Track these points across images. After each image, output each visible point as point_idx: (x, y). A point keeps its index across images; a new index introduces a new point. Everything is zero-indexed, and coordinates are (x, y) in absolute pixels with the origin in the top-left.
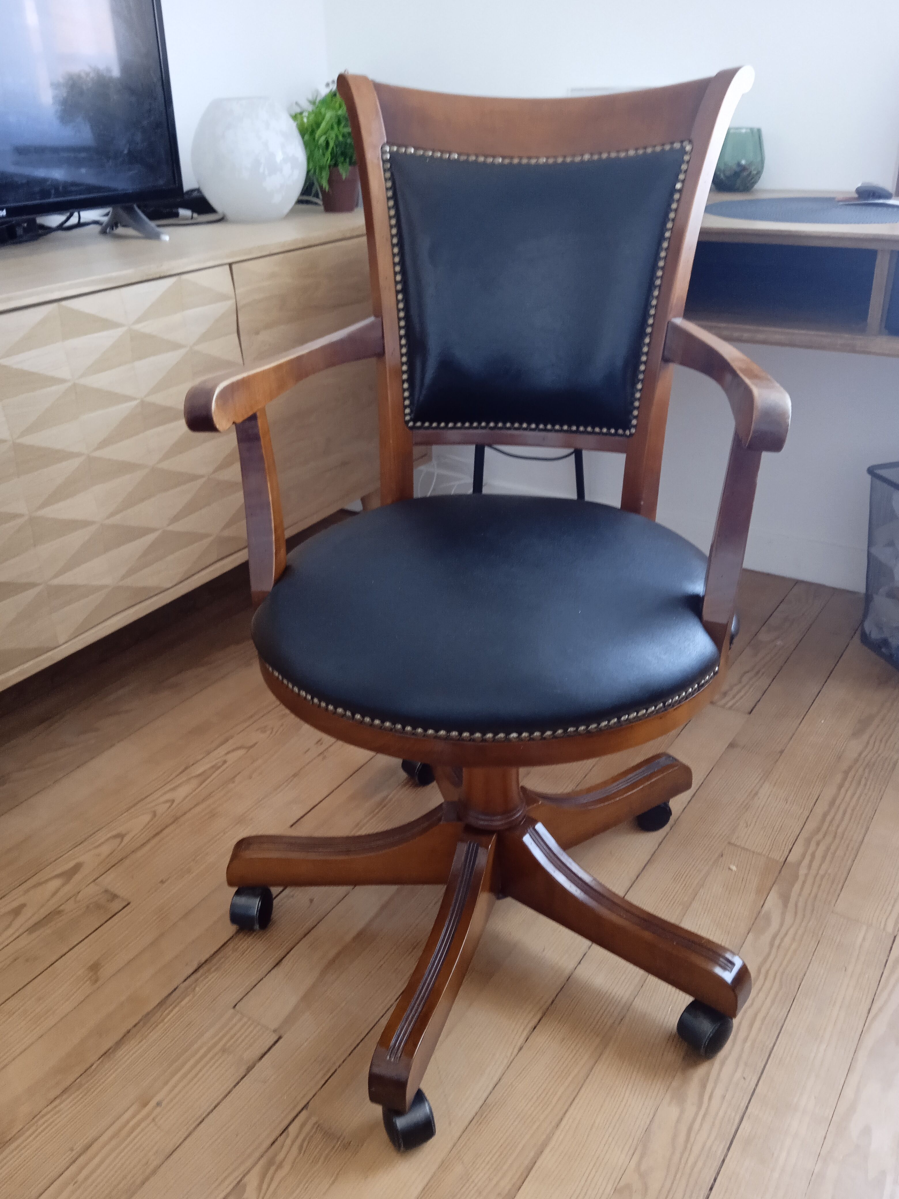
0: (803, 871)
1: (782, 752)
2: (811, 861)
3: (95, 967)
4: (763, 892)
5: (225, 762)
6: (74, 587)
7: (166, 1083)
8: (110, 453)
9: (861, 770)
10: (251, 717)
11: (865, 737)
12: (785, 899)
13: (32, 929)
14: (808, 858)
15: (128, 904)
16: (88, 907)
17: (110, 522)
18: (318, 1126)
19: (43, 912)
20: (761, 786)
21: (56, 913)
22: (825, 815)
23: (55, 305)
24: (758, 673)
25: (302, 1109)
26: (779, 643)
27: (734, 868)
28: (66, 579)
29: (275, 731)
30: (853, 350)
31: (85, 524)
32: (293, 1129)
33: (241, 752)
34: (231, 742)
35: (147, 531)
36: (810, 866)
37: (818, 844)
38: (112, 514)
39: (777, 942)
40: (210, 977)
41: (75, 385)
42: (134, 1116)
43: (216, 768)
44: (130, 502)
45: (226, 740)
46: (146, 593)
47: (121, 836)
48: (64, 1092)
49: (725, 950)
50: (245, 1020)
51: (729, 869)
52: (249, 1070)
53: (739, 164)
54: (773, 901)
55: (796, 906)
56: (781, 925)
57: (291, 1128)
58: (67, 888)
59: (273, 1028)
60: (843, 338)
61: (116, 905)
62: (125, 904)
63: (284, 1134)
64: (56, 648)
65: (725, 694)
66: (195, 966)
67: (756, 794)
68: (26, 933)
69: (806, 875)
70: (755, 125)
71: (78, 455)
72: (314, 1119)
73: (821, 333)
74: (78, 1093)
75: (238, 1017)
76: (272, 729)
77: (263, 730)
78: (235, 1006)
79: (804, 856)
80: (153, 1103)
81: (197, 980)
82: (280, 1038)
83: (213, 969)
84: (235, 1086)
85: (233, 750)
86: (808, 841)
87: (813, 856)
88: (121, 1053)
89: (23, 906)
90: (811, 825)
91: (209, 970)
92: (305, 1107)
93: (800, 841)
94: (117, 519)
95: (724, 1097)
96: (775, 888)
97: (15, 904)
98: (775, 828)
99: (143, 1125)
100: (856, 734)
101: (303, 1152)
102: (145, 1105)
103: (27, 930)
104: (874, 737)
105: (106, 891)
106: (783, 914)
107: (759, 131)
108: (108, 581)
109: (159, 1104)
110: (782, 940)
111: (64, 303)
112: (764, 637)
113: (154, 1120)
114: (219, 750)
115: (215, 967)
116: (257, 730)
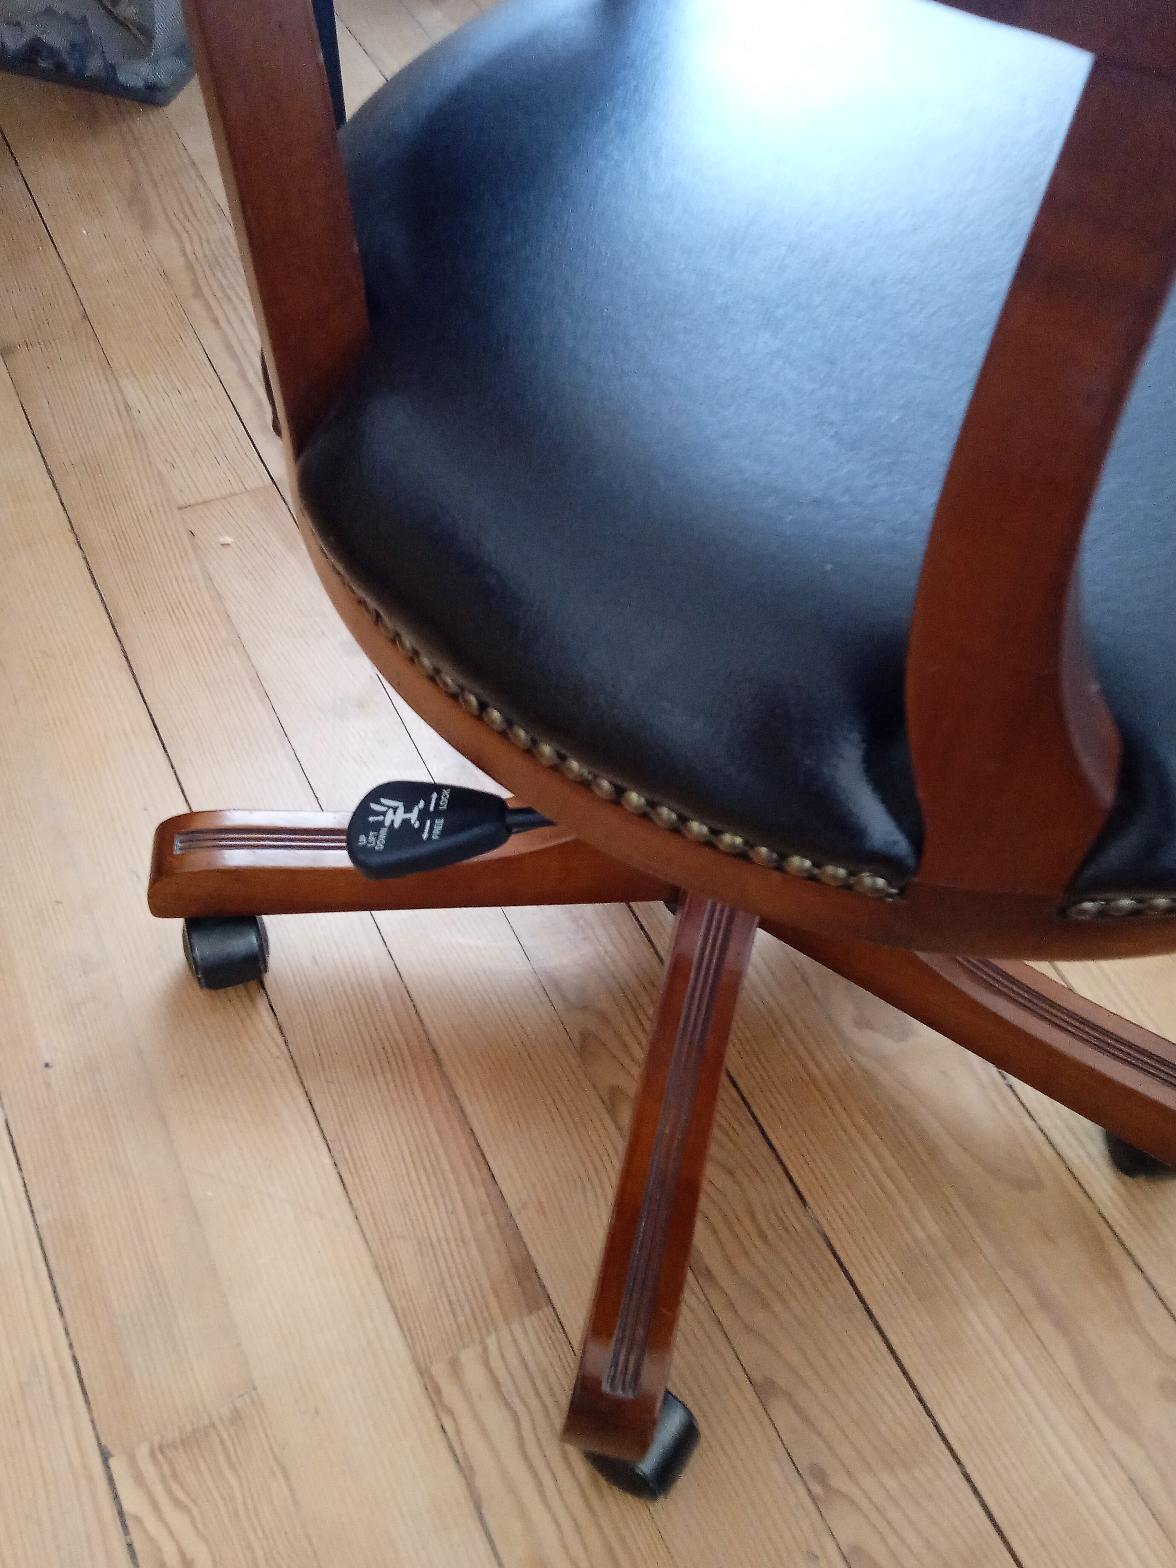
1: (85, 315)
9: (211, 280)
11: (161, 220)
20: (121, 390)
25: (107, 1467)
27: (228, 540)
32: (132, 1501)
51: (223, 545)
57: (128, 1506)
63: (130, 1523)
67: (128, 408)
72: (143, 1452)
92: (105, 1457)
98: (210, 443)
100: (146, 223)
101: (189, 1504)
104: (171, 215)
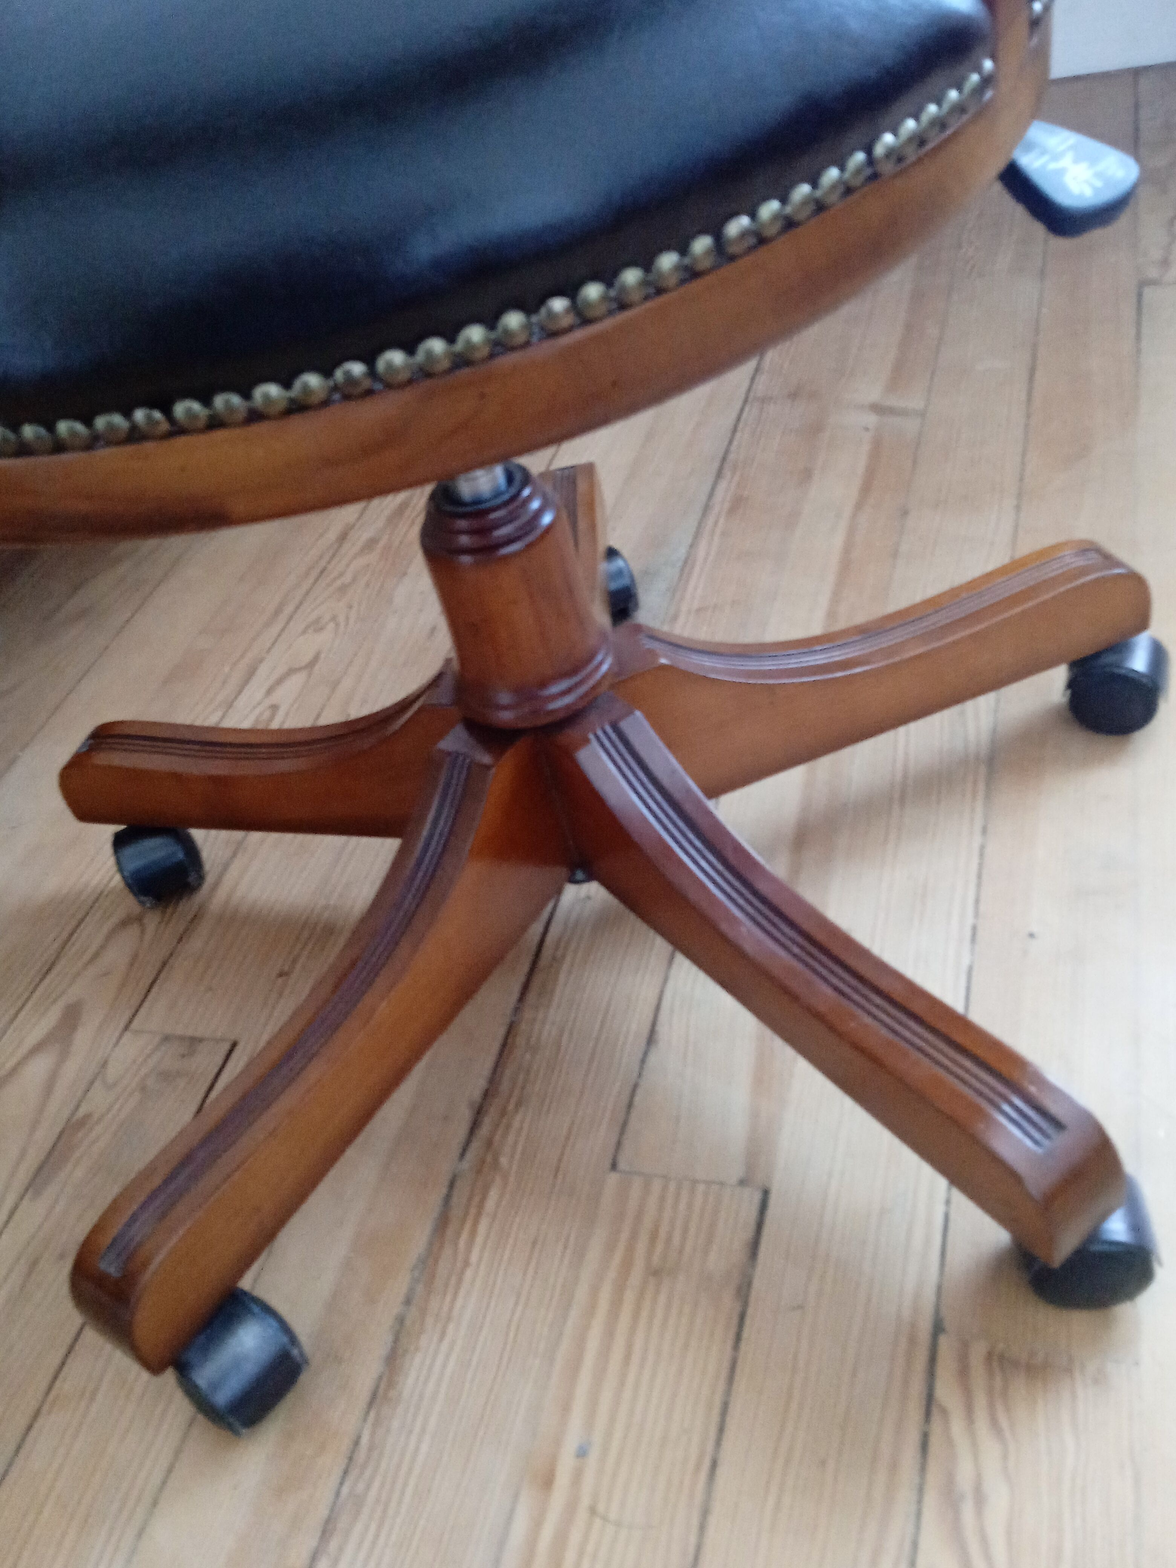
7: (566, 1408)
10: (278, 612)
15: (234, 1045)
16: (143, 1089)
19: (44, 1137)
21: (75, 1127)
29: (341, 619)
34: (263, 670)
40: (516, 1124)
42: (537, 1524)
45: (251, 672)
48: (327, 1530)
50: (656, 1186)
52: (743, 1295)
58: (71, 1068)
59: (734, 1180)
62: (226, 1046)
66: (465, 1115)
68: (27, 1197)
72: (979, 1348)
74: (359, 1527)
75: (637, 1184)
76: (334, 618)
77: (317, 626)
78: (614, 1166)
81: (489, 1143)
82: (766, 1195)
83: (511, 1107)
85: (280, 681)
88: (410, 1381)
91: (503, 1113)
99: (575, 1537)
102: (547, 1482)
103: (27, 1190)
105: (167, 1039)
113: (593, 1511)
114: (247, 692)
115: (513, 1101)
116: (304, 632)
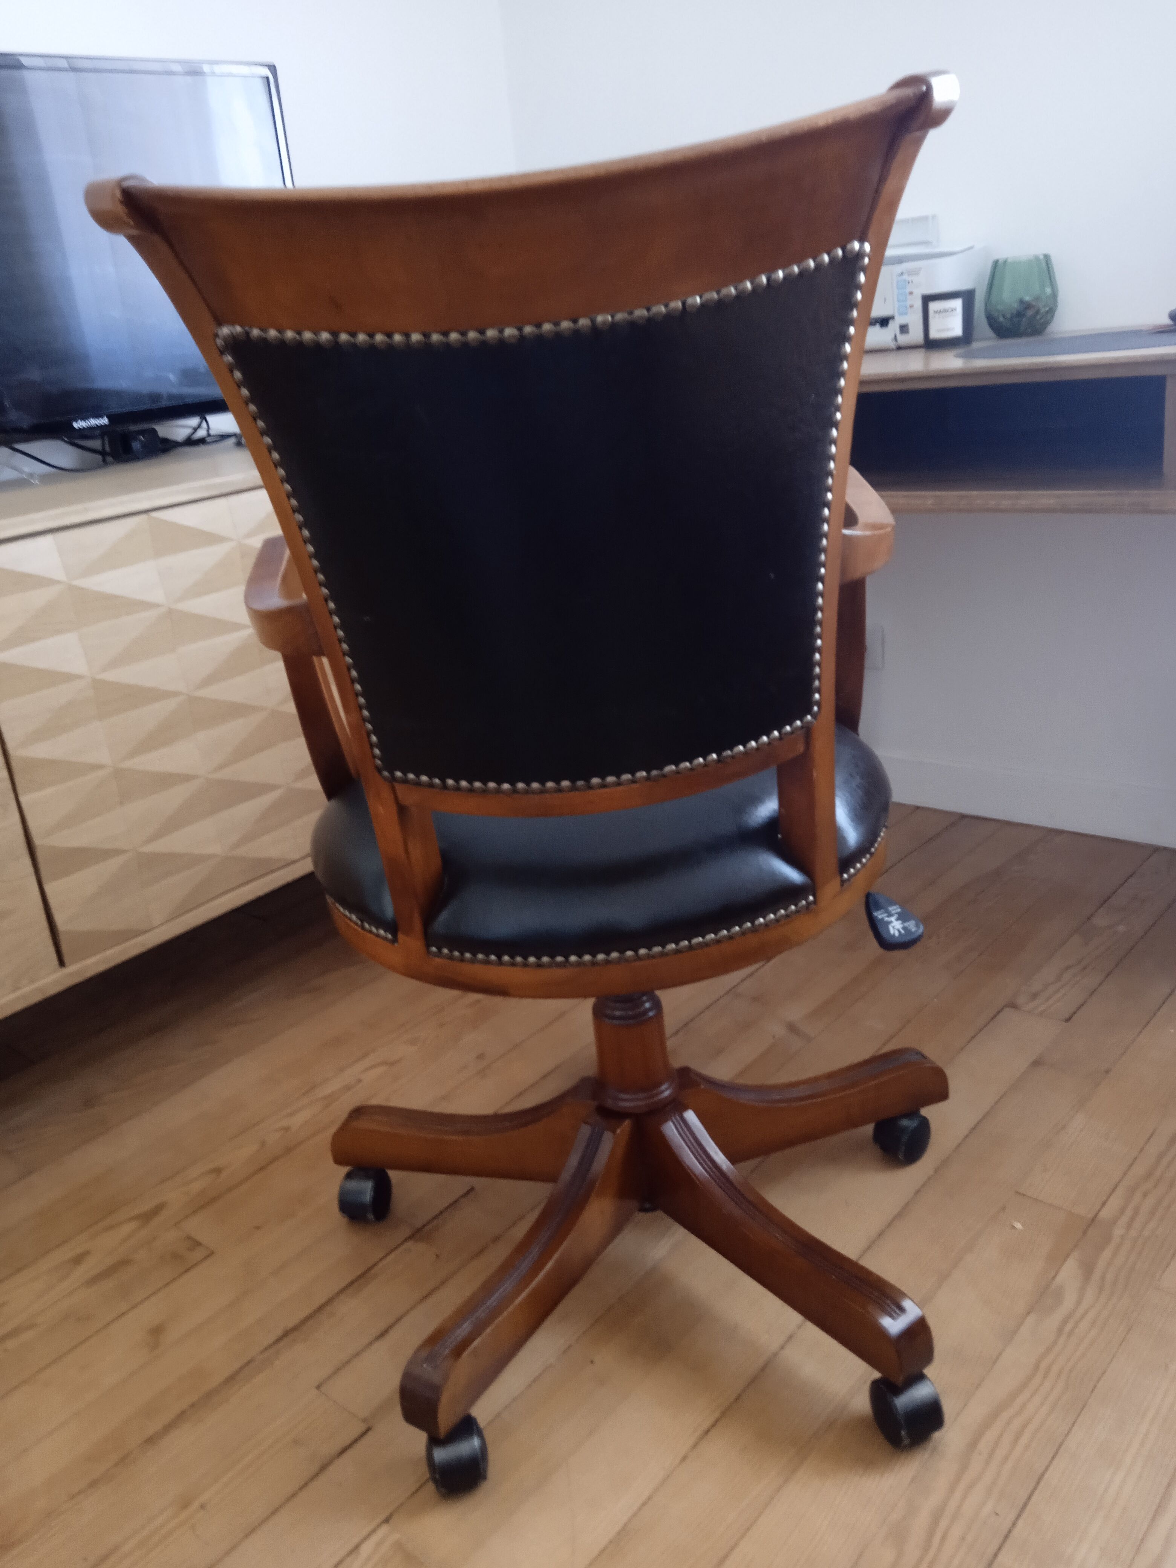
0: (1118, 1231)
1: (1107, 1072)
2: (1132, 1219)
3: (157, 1331)
4: (1056, 1259)
5: (360, 1081)
6: (171, 857)
7: (216, 1480)
8: (214, 692)
10: (402, 1026)
12: (1088, 1269)
13: (94, 1280)
14: (1129, 1212)
15: (212, 1254)
16: (163, 1256)
17: (219, 775)
18: (399, 1547)
19: (110, 1261)
20: (1072, 1117)
21: (125, 1262)
22: (1161, 1156)
23: (143, 517)
24: (1085, 968)
25: (382, 1523)
26: (1121, 928)
27: (1018, 1226)
28: (161, 846)
29: (427, 1043)
30: (1146, 510)
31: (186, 778)
33: (381, 1070)
34: (371, 1056)
35: (266, 788)
36: (1129, 1226)
37: (1145, 1195)
38: (221, 767)
39: (1068, 1328)
40: (295, 1348)
41: (170, 612)
42: (167, 1521)
43: (348, 1088)
44: (243, 752)
45: (366, 1055)
46: (267, 866)
47: (218, 1171)
48: (91, 1484)
49: (904, 1295)
50: (329, 1404)
51: (1014, 1227)
52: (323, 1468)
53: (1021, 301)
54: (1069, 1272)
55: (1103, 1278)
56: (1078, 1303)
57: (363, 1547)
58: (142, 1233)
59: (361, 1417)
60: (1134, 496)
61: (198, 1254)
62: (208, 1253)
63: (355, 1552)
64: (147, 931)
65: (1035, 996)
67: (1064, 1127)
68: (84, 1286)
69: (1123, 1237)
70: (1045, 252)
71: (175, 694)
73: (1103, 492)
75: (321, 1400)
76: (425, 1040)
77: (413, 1042)
78: (319, 1386)
79: (1122, 1211)
80: (196, 1505)
81: (279, 1352)
82: (368, 1429)
83: (300, 1339)
84: (301, 1488)
85: (373, 1067)
86: (1133, 1190)
87: (1136, 1212)
89: (87, 1253)
90: (1139, 1170)
91: (294, 1340)
92: (386, 1520)
93: (1120, 1191)
94: (227, 774)
95: (963, 1538)
96: (1075, 1255)
97: (79, 1250)
98: (1086, 1173)
99: (179, 1532)
102: (186, 1506)
103: (86, 1283)
105: (189, 1238)
106: (1082, 1290)
107: (1047, 257)
108: (216, 849)
109: (203, 1507)
110: (1077, 1324)
111: (155, 514)
112: (1100, 921)
113: (193, 1526)
115: (303, 1337)
116: (405, 1042)
